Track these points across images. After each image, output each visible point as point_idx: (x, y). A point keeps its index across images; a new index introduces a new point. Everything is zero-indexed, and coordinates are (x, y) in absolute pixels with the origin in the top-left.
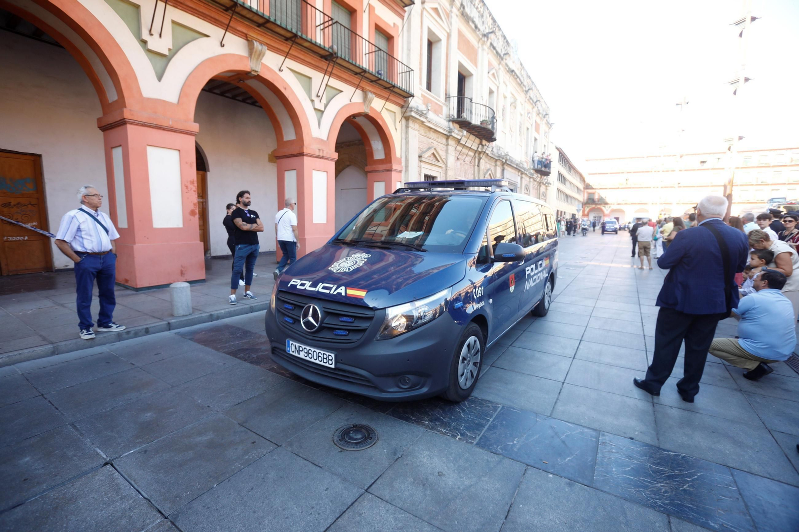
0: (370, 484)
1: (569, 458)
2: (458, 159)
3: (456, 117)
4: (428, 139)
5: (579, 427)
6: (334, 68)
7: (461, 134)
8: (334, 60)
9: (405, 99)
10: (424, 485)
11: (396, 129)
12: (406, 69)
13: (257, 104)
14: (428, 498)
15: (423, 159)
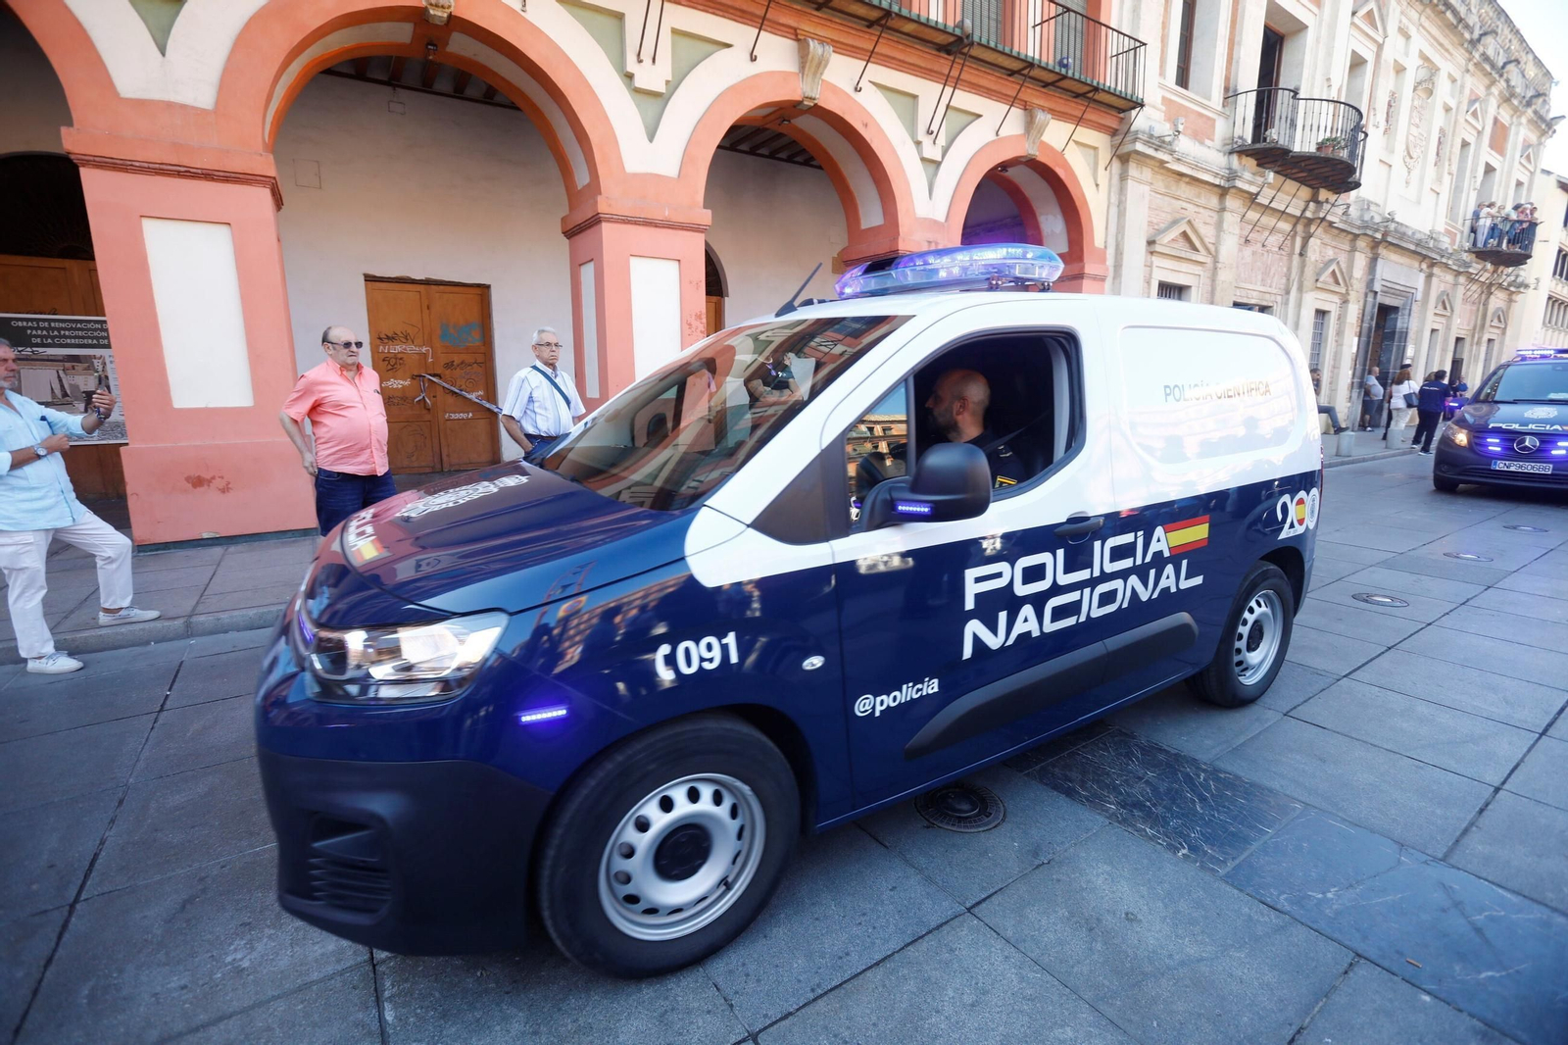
0: (977, 900)
1: (1490, 974)
2: (1247, 241)
3: (1249, 141)
4: (1174, 201)
5: (1535, 906)
6: (965, 68)
7: (1260, 180)
8: (966, 50)
9: (1122, 115)
10: (1091, 930)
11: (1097, 185)
12: (1127, 43)
13: (814, 163)
14: (1096, 957)
15: (1158, 248)
